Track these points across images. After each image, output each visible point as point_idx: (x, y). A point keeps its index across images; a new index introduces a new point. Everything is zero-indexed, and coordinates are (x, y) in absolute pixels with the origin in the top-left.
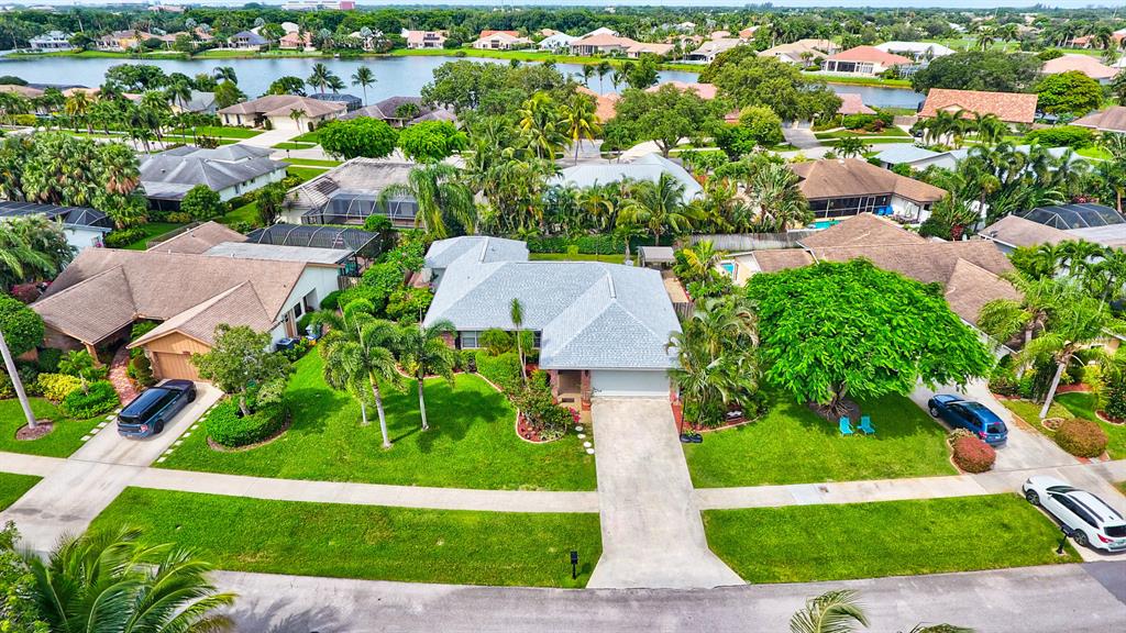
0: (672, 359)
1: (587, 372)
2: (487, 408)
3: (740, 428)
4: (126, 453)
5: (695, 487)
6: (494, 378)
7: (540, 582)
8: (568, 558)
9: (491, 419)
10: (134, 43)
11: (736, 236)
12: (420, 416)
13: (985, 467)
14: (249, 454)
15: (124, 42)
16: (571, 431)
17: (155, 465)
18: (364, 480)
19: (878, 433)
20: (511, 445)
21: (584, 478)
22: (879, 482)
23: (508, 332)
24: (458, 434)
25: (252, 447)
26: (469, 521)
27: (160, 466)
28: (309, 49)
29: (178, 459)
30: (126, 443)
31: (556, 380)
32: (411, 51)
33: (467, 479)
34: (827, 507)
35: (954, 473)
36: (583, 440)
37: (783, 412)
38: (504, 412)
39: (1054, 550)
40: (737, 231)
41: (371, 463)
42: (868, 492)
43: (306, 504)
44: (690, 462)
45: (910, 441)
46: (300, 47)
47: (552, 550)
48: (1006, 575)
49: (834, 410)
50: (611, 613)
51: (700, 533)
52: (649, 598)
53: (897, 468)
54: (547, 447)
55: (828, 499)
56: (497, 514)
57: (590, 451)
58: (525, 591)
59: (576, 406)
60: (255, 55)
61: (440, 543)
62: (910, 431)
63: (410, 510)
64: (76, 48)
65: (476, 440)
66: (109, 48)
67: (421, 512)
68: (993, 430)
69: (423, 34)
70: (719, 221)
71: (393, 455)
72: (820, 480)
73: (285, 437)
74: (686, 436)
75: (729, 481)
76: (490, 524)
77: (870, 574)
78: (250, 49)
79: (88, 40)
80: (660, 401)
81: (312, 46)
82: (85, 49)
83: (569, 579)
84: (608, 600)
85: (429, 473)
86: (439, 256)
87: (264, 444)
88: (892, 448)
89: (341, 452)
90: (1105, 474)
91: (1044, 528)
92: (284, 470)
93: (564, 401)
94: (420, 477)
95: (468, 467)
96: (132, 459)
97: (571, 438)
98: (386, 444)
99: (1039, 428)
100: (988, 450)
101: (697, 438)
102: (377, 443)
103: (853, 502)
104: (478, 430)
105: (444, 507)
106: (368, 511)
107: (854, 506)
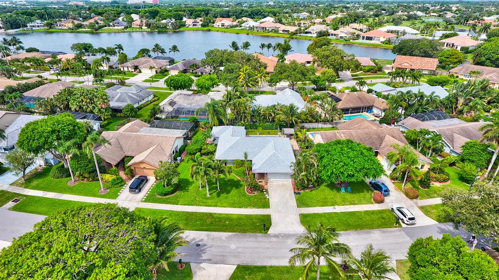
0: (292, 170)
1: (266, 174)
2: (236, 185)
3: (311, 191)
4: (132, 198)
5: (298, 207)
6: (237, 175)
7: (255, 232)
8: (263, 226)
9: (237, 188)
10: (71, 25)
11: (316, 123)
12: (217, 187)
13: (382, 202)
14: (169, 198)
15: (66, 25)
16: (262, 191)
17: (142, 201)
18: (203, 206)
19: (353, 192)
20: (244, 195)
21: (266, 205)
22: (351, 206)
23: (242, 160)
24: (228, 192)
25: (169, 196)
26: (234, 216)
27: (143, 201)
28: (144, 27)
29: (148, 199)
30: (132, 195)
31: (256, 176)
32: (188, 28)
33: (233, 205)
34: (335, 213)
35: (373, 203)
36: (266, 194)
37: (325, 186)
38: (241, 185)
39: (395, 224)
40: (316, 122)
41: (205, 201)
42: (347, 209)
43: (188, 212)
44: (297, 200)
45: (362, 194)
46: (141, 26)
47: (258, 224)
48: (380, 230)
49: (341, 185)
50: (274, 239)
51: (298, 219)
52: (284, 236)
53: (356, 202)
54: (255, 196)
55: (335, 211)
56: (242, 215)
57: (268, 197)
58: (252, 234)
59: (263, 184)
60: (123, 31)
61: (227, 222)
62: (363, 192)
63: (218, 214)
64: (46, 28)
65: (234, 194)
66: (60, 28)
67: (221, 214)
68: (386, 191)
69: (192, 20)
70: (310, 119)
71: (210, 198)
72: (334, 205)
73: (178, 193)
74: (296, 193)
75: (308, 206)
76: (240, 217)
77: (343, 230)
78: (120, 28)
79: (52, 24)
80: (289, 182)
81: (146, 26)
82: (50, 28)
83: (263, 231)
84: (273, 236)
85: (222, 203)
86: (217, 133)
87: (172, 195)
88: (356, 197)
89: (195, 197)
90: (416, 204)
91: (394, 218)
92: (180, 203)
93: (259, 182)
94: (219, 205)
95: (232, 202)
96: (135, 199)
97: (262, 193)
98: (208, 195)
99: (401, 190)
100: (382, 197)
101: (299, 193)
102: (205, 195)
103: (342, 211)
104: (234, 192)
105: (227, 213)
106: (206, 214)
107: (342, 213)
